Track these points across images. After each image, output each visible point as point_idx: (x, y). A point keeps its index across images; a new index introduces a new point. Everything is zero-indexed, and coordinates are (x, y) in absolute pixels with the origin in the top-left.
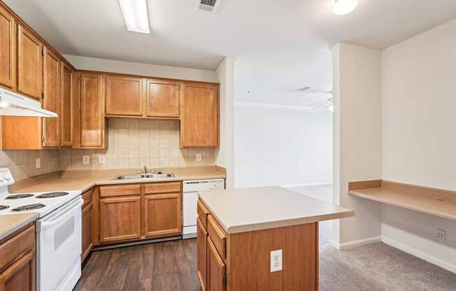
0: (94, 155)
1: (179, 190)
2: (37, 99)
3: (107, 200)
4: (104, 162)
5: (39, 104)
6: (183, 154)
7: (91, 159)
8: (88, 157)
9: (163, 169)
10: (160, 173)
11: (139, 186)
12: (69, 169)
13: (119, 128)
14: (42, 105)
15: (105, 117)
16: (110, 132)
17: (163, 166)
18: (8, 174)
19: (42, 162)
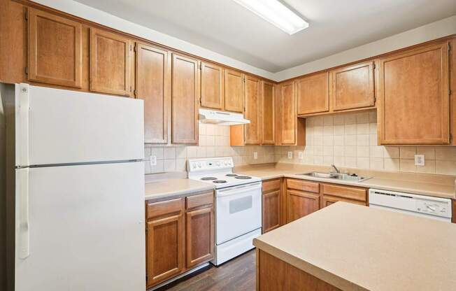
0: (295, 151)
1: (364, 199)
2: (241, 112)
3: (292, 192)
4: (302, 158)
5: (242, 115)
6: (391, 155)
7: (293, 155)
8: (291, 153)
9: (359, 171)
10: (354, 175)
11: (317, 184)
12: (280, 162)
13: (314, 126)
14: (244, 116)
15: (298, 118)
16: (307, 130)
17: (361, 167)
18: (231, 161)
19: (258, 155)
